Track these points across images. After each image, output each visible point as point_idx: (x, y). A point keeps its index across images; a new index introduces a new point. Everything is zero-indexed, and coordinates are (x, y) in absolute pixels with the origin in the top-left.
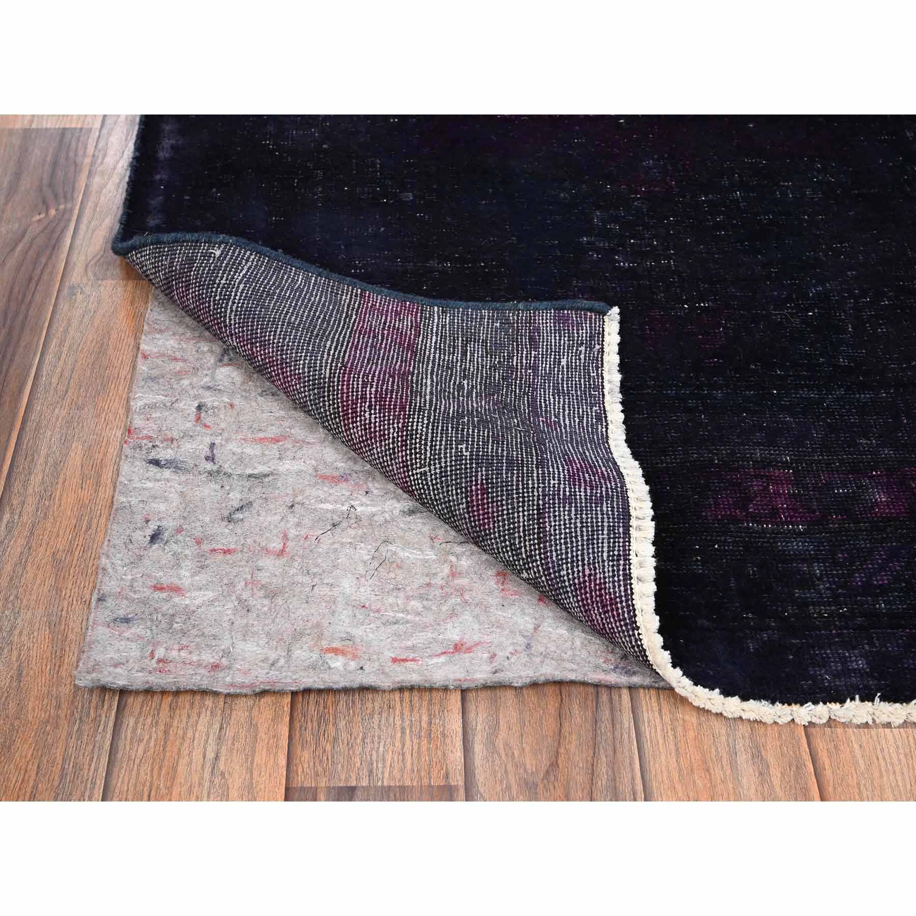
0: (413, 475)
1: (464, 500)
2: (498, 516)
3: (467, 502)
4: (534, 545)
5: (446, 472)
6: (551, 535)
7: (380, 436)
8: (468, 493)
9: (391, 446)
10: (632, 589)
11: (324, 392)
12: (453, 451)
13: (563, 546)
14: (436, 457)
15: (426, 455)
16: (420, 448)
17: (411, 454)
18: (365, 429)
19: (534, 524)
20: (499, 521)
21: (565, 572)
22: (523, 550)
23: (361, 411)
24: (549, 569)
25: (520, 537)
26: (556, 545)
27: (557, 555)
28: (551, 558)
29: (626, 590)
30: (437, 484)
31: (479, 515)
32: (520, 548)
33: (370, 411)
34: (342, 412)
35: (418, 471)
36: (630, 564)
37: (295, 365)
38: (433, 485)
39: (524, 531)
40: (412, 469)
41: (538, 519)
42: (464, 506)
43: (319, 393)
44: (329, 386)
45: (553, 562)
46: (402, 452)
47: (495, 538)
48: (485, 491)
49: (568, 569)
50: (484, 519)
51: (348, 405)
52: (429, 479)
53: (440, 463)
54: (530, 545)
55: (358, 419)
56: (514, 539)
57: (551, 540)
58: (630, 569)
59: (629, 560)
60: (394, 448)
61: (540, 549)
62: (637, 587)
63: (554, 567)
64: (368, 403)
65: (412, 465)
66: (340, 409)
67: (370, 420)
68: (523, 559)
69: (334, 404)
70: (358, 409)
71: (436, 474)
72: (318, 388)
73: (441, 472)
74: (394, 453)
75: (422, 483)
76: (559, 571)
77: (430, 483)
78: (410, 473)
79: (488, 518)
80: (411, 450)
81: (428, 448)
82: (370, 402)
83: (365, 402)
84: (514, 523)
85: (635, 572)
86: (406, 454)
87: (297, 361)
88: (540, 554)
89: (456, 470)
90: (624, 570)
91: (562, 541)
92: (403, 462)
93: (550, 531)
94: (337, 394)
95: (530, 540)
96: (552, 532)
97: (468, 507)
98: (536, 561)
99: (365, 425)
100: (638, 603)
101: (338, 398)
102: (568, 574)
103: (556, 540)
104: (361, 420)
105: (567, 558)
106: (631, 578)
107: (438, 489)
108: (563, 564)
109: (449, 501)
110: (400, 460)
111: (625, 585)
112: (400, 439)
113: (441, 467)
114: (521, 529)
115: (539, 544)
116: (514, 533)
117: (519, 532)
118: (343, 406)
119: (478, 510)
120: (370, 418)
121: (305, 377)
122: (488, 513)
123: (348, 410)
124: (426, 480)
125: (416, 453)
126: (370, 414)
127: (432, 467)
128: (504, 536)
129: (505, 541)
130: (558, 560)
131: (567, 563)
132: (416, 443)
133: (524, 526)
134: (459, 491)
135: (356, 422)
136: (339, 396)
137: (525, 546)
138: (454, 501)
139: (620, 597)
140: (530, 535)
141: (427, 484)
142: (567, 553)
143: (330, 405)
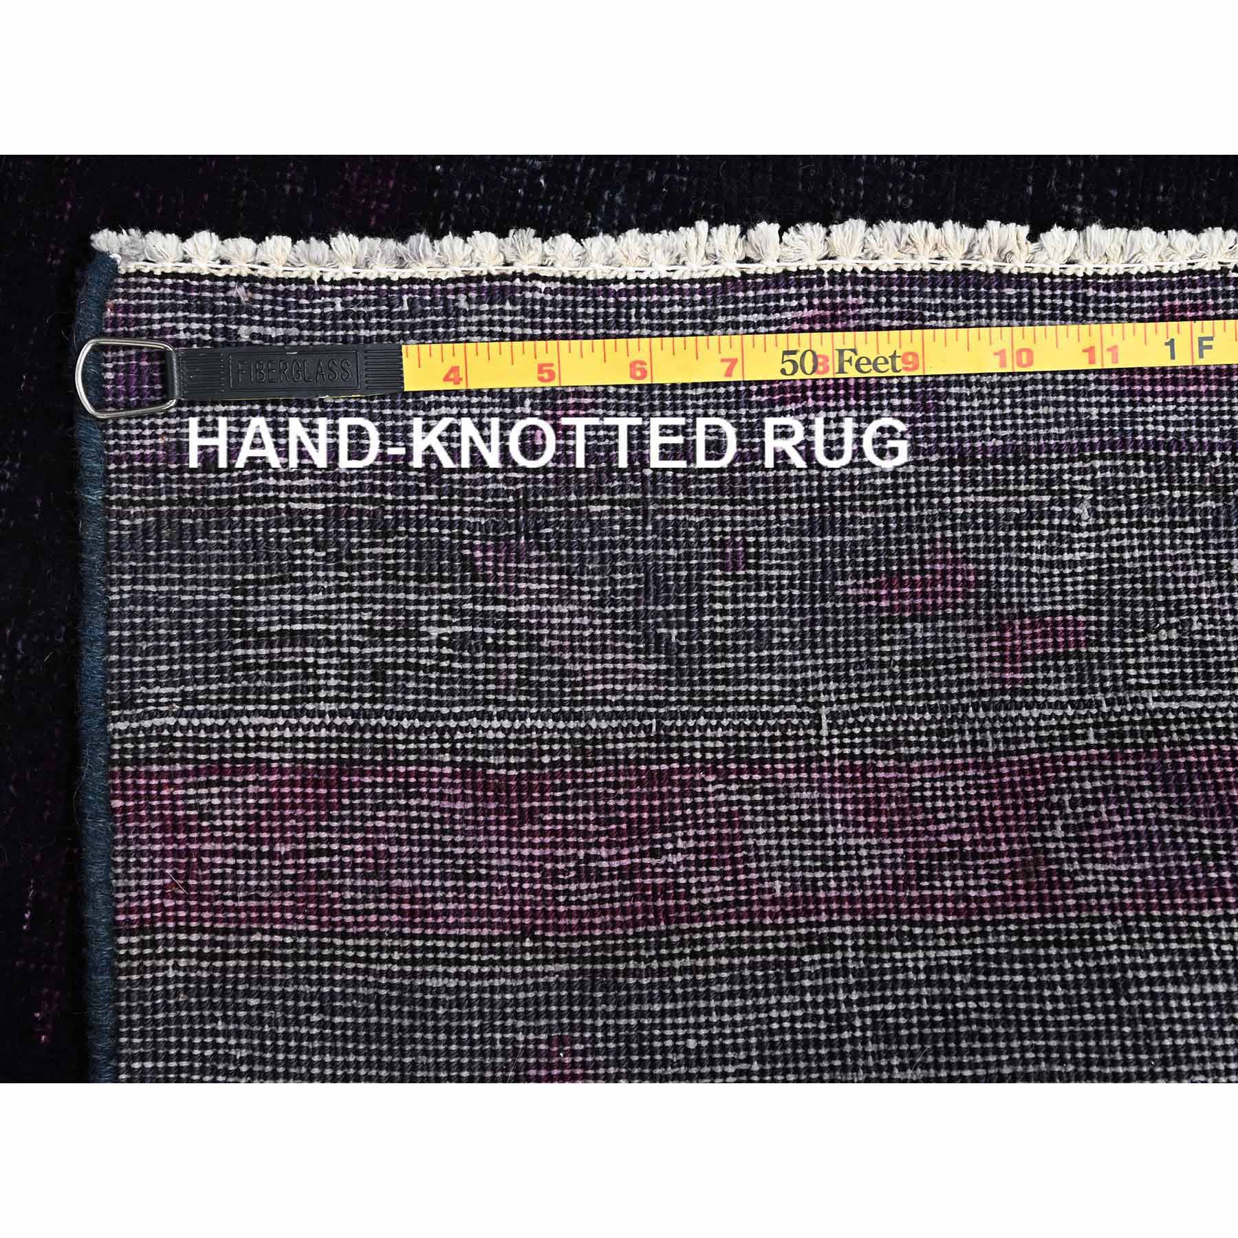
0: (830, 747)
1: (908, 626)
2: (955, 551)
3: (913, 619)
4: (1029, 472)
5: (837, 667)
6: (1014, 436)
7: (731, 825)
8: (893, 617)
9: (758, 797)
10: (1149, 275)
11: (604, 972)
12: (788, 653)
13: (1041, 410)
14: (798, 690)
15: (791, 715)
16: (773, 728)
17: (785, 749)
18: (709, 863)
19: (985, 473)
20: (966, 549)
21: (1094, 411)
22: (1034, 498)
23: (664, 874)
24: (1081, 446)
25: (1007, 504)
26: (1036, 426)
27: (1058, 425)
28: (1061, 437)
29: (1150, 287)
30: (860, 690)
31: (945, 594)
32: (1029, 505)
33: (666, 852)
34: (657, 923)
35: (824, 732)
36: (1096, 276)
37: (526, 1054)
38: (861, 700)
39: (995, 493)
40: (819, 747)
41: (975, 462)
42: (919, 626)
43: (605, 987)
44: (593, 960)
45: (1069, 434)
46: (775, 771)
47: (998, 561)
48: (893, 579)
49: (1088, 405)
50: (955, 584)
51: (646, 909)
52: (845, 707)
53: (815, 681)
54: (1029, 482)
55: (682, 880)
56: (1008, 516)
57: (1027, 437)
58: (1107, 277)
59: (1085, 276)
60: (765, 791)
61: (1038, 461)
62: (1148, 264)
63: (1080, 435)
64: (647, 860)
65: (808, 748)
66: (652, 928)
67: (689, 851)
68: (1052, 503)
69: (637, 946)
70: (659, 881)
71: (838, 691)
72: (593, 990)
73: (837, 679)
74: (775, 791)
75: (851, 726)
76: (1090, 423)
77: (856, 707)
78: (826, 753)
79: (955, 572)
80: (774, 750)
81: (776, 710)
82: (642, 854)
83: (643, 866)
84: (975, 516)
85: (1116, 267)
86: (784, 761)
87: (515, 1050)
88: (1049, 461)
89: (836, 644)
90: (1107, 288)
91: (1030, 412)
92: (798, 770)
93: (1004, 438)
94: (615, 937)
95: (1017, 482)
96: (1008, 432)
97: (924, 620)
98: (1061, 471)
99: (698, 863)
100: (1177, 264)
101: (625, 936)
102: (1099, 405)
103: (1026, 426)
104: (687, 875)
105: (1067, 404)
106: (1128, 275)
107: (871, 689)
108: (1077, 414)
109: (903, 663)
110: (793, 776)
111: (1141, 287)
112: (745, 777)
113: (826, 679)
114: (991, 499)
115: (1028, 462)
116: (997, 517)
117: (996, 505)
118: (646, 922)
119: (935, 595)
120: (683, 851)
121: (560, 1025)
122: (944, 572)
123: (656, 910)
124: (846, 715)
125: (785, 738)
126: (675, 851)
127: (823, 698)
128: (998, 539)
129: (1008, 539)
130: (1068, 423)
131: (1077, 404)
132: (761, 739)
133: (985, 493)
134: (885, 637)
135: (688, 886)
136: (619, 931)
137: (1028, 493)
138: (904, 652)
139: (1161, 298)
140: (1006, 482)
141: (855, 714)
142: (1057, 404)
143: (637, 958)
